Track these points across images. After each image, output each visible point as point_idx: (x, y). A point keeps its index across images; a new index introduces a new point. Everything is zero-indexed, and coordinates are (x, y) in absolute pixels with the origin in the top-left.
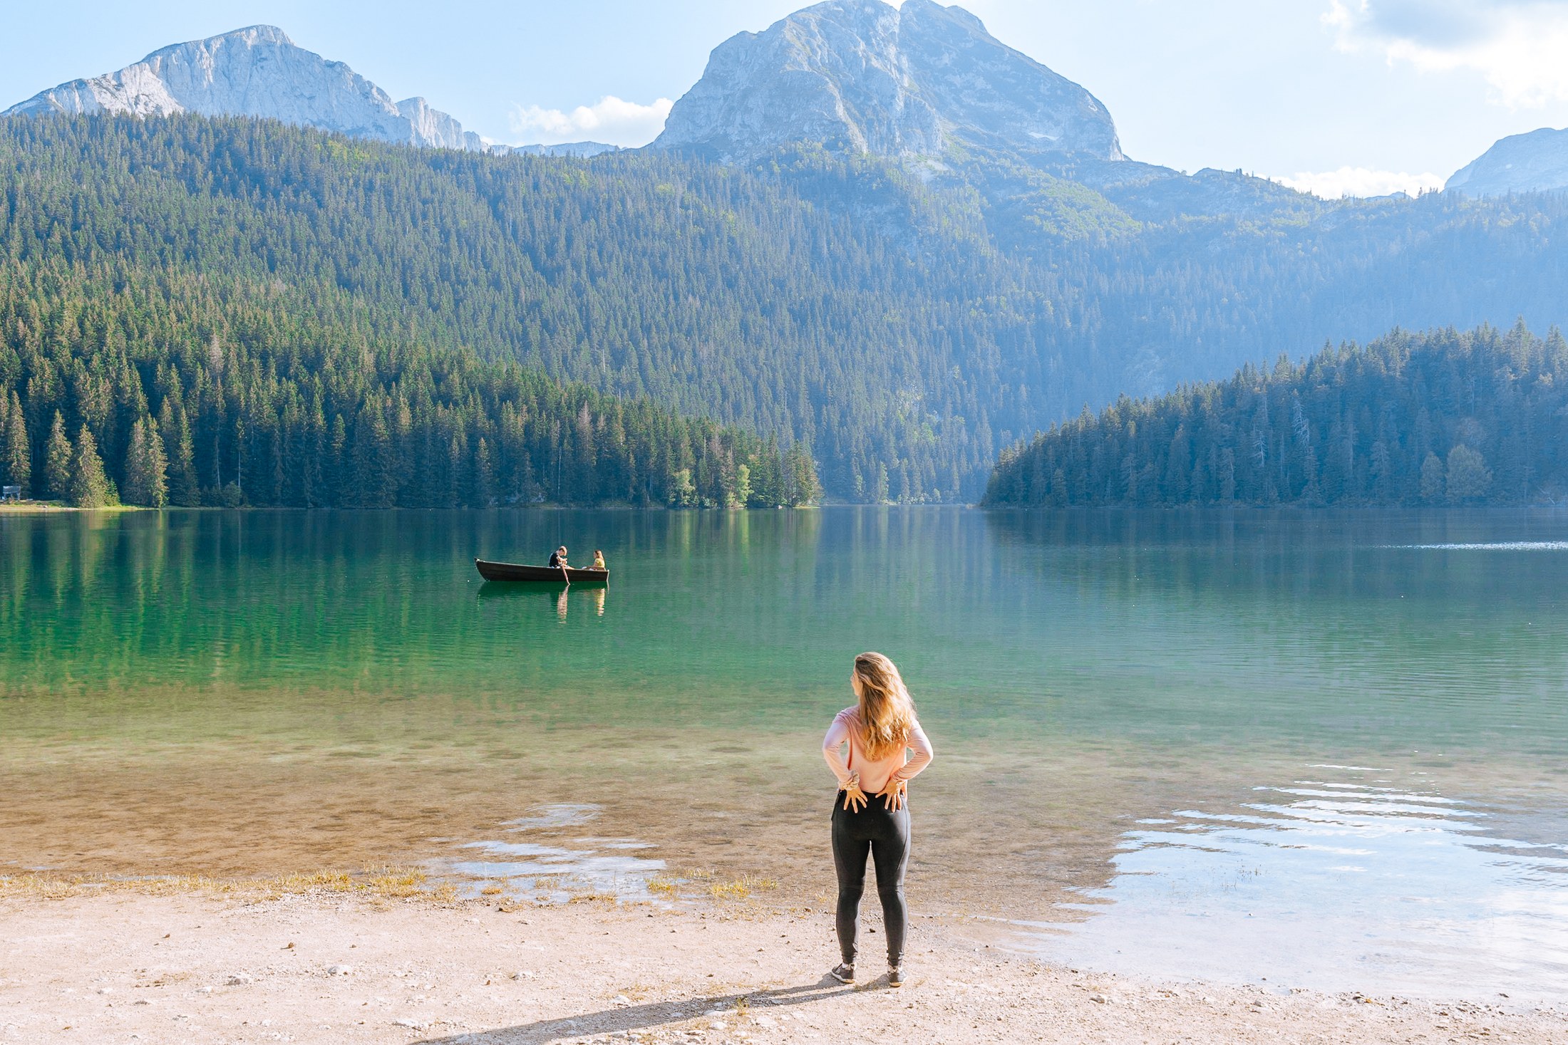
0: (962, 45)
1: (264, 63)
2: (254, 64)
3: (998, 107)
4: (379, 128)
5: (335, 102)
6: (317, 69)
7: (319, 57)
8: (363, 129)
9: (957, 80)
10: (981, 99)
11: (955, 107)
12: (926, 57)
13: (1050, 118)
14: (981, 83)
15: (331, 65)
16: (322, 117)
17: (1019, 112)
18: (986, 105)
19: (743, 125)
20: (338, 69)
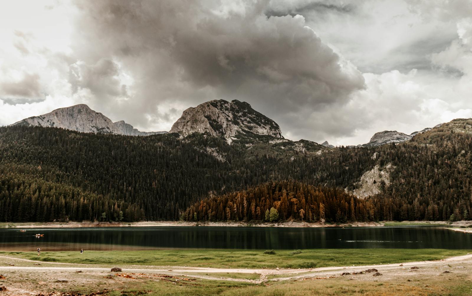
0: (244, 111)
1: (81, 113)
2: (79, 113)
3: (252, 125)
4: (108, 128)
5: (98, 122)
6: (94, 114)
7: (95, 112)
8: (104, 128)
9: (243, 119)
10: (248, 123)
11: (242, 125)
12: (236, 113)
13: (264, 127)
14: (248, 119)
15: (98, 113)
16: (94, 125)
17: (257, 126)
18: (249, 124)
19: (186, 129)
20: (99, 114)
